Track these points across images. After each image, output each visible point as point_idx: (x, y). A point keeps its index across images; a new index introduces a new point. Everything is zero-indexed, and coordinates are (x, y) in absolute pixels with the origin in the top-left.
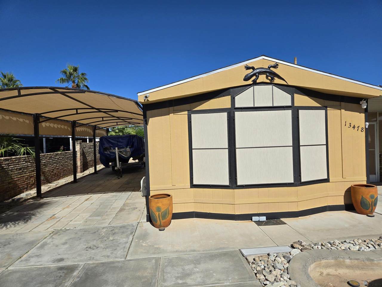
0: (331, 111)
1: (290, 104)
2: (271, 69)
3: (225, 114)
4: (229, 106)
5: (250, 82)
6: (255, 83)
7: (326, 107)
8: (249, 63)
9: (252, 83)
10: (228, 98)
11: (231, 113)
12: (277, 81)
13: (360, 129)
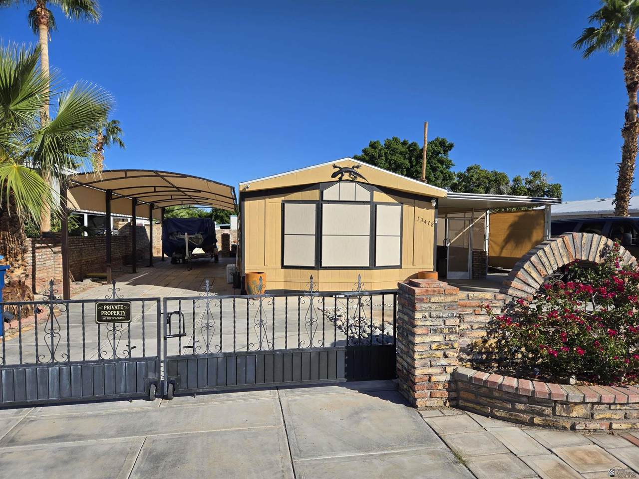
0: (405, 207)
1: (369, 200)
2: (355, 169)
3: (314, 205)
4: (317, 198)
5: (337, 179)
6: (340, 180)
7: (403, 203)
8: (335, 162)
9: (338, 180)
10: (317, 192)
11: (319, 205)
12: (359, 179)
13: (430, 224)
